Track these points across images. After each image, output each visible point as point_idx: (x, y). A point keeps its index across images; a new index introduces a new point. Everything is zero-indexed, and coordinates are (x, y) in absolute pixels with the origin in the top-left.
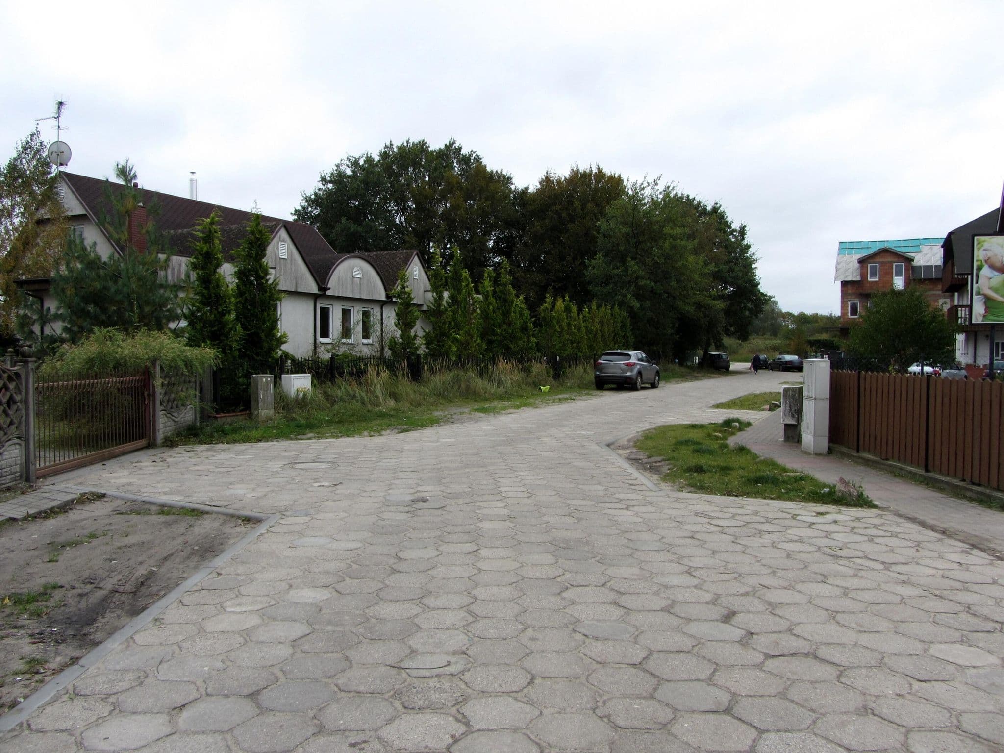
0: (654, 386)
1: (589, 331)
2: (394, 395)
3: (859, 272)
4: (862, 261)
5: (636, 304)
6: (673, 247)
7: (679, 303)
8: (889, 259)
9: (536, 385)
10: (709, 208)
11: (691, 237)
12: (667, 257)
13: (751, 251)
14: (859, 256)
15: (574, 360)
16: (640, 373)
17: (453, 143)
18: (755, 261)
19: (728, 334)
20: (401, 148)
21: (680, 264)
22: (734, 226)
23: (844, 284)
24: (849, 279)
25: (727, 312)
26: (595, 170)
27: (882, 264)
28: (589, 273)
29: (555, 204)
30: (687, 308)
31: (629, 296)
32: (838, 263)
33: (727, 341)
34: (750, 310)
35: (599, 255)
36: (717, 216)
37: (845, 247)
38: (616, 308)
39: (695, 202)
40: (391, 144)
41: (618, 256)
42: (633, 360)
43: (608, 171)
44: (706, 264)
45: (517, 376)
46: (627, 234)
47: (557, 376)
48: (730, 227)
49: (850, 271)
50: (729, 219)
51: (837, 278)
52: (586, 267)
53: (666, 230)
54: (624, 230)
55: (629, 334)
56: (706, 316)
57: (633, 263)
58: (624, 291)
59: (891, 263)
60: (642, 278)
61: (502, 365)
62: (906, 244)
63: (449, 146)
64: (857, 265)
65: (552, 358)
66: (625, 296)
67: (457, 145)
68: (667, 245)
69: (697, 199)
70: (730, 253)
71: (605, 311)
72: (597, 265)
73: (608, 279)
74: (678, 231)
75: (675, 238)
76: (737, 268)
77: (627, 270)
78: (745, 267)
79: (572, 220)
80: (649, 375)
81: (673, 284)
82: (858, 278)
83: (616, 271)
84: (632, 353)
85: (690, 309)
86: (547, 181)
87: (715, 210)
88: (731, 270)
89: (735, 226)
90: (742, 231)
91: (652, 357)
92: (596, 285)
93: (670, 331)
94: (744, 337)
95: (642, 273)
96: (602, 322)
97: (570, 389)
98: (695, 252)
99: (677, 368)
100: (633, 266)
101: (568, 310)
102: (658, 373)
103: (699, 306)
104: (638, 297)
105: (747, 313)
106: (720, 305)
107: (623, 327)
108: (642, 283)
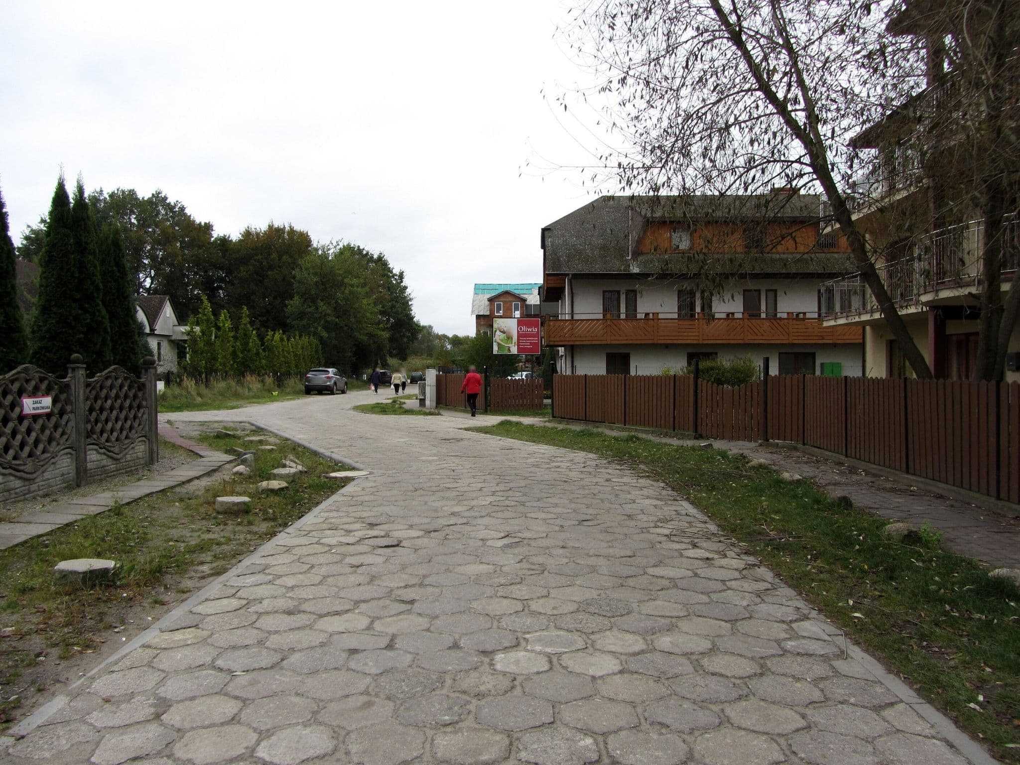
0: (343, 392)
1: (296, 355)
2: (199, 395)
3: (488, 308)
4: (491, 300)
5: (325, 334)
6: (351, 293)
7: (357, 334)
8: (510, 299)
9: (270, 391)
10: (375, 257)
11: (364, 285)
12: (347, 300)
13: (408, 291)
14: (489, 296)
15: (288, 374)
16: (335, 383)
17: (159, 193)
18: (411, 300)
19: (392, 356)
20: (112, 195)
21: (357, 305)
22: (394, 271)
23: (478, 317)
24: (481, 313)
25: (391, 339)
26: (287, 228)
27: (505, 302)
28: (289, 310)
29: (256, 255)
30: (362, 337)
31: (320, 328)
32: (473, 301)
33: (391, 361)
34: (408, 337)
35: (296, 298)
36: (381, 262)
37: (479, 289)
38: (312, 337)
39: (365, 252)
40: (101, 191)
41: (309, 298)
42: (331, 375)
43: (298, 228)
44: (375, 304)
45: (259, 386)
46: (317, 282)
47: (279, 386)
48: (391, 272)
49: (482, 307)
50: (391, 266)
51: (473, 312)
52: (286, 306)
53: (346, 280)
54: (315, 280)
55: (321, 357)
56: (375, 342)
57: (322, 304)
58: (316, 325)
59: (511, 302)
60: (329, 315)
61: (249, 378)
62: (522, 287)
63: (157, 195)
64: (487, 303)
65: (275, 373)
66: (317, 328)
67: (163, 195)
68: (347, 291)
69: (366, 249)
70: (392, 293)
71: (305, 340)
72: (294, 304)
73: (302, 315)
74: (355, 281)
75: (352, 286)
76: (398, 305)
77: (317, 309)
78: (403, 304)
79: (271, 268)
80: (341, 385)
81: (353, 320)
82: (488, 313)
83: (309, 310)
84: (330, 370)
85: (365, 338)
86: (248, 234)
87: (380, 258)
88: (393, 307)
89: (396, 271)
90: (401, 276)
91: (341, 372)
92: (294, 320)
93: (350, 354)
94: (404, 358)
95: (329, 311)
96: (302, 348)
97: (289, 394)
98: (367, 295)
99: (355, 382)
100: (323, 307)
101: (282, 340)
102: (346, 383)
103: (370, 335)
104: (327, 328)
105: (405, 340)
106: (386, 335)
107: (317, 351)
108: (329, 319)
